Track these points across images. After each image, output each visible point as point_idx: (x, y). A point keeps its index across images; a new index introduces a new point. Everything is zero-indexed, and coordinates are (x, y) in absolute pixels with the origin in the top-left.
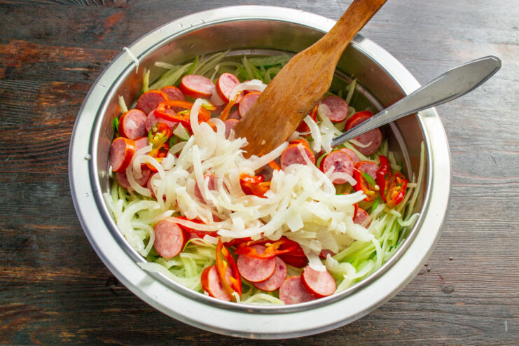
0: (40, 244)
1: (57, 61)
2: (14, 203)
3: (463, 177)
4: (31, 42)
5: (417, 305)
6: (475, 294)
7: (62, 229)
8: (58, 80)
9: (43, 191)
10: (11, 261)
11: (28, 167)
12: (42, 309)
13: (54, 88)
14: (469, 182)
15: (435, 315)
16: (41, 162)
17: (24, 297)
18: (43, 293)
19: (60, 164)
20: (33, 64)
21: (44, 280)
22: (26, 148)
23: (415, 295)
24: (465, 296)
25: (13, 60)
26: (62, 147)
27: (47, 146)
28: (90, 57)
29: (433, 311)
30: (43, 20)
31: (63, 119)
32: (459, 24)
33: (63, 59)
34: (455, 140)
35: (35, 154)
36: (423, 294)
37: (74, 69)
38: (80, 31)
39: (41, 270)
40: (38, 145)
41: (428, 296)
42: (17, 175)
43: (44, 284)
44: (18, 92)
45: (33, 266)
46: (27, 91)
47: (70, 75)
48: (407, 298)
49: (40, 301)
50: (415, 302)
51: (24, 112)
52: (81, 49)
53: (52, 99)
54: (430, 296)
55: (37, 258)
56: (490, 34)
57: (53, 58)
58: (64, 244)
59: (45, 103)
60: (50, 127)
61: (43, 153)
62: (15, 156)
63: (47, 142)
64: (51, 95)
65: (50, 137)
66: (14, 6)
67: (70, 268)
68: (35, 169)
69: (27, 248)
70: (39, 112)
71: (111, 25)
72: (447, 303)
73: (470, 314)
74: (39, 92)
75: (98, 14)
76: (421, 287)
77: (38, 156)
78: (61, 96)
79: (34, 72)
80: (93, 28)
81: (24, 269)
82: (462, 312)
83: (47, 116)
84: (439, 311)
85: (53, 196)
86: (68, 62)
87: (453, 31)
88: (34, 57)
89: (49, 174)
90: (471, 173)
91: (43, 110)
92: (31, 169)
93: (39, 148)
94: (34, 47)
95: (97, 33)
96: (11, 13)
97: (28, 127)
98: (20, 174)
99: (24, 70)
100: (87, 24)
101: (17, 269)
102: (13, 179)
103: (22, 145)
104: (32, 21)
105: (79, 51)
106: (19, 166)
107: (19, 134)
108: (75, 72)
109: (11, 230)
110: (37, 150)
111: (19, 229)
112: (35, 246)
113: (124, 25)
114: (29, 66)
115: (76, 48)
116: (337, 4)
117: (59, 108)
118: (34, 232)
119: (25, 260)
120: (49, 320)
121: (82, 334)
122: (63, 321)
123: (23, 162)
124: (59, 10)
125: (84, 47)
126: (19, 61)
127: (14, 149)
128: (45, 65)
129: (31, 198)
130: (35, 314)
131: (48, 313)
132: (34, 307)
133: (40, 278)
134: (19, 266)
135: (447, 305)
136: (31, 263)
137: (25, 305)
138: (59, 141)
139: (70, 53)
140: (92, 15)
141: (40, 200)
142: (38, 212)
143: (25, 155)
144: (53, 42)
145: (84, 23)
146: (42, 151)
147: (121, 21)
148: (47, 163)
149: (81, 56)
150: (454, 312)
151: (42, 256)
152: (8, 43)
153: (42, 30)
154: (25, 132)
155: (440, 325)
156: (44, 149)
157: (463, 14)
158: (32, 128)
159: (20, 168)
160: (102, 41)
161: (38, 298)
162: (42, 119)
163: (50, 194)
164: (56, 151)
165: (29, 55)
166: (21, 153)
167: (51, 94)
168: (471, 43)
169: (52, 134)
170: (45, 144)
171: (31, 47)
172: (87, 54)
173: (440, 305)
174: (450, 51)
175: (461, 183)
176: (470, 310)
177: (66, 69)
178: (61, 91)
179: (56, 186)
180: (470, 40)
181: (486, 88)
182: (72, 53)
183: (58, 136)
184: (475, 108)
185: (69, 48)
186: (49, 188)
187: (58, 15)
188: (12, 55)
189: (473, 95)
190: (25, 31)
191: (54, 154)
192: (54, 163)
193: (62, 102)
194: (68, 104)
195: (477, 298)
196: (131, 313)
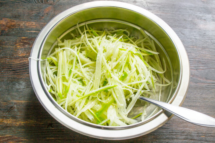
0: (18, 109)
1: (24, 27)
2: (6, 91)
3: (203, 80)
4: (12, 19)
5: (184, 137)
6: (210, 132)
8: (24, 36)
9: (19, 85)
10: (5, 116)
11: (12, 75)
12: (19, 138)
13: (22, 40)
16: (18, 72)
17: (12, 132)
18: (20, 131)
19: (26, 74)
20: (13, 29)
21: (20, 125)
22: (11, 66)
23: (183, 133)
24: (205, 133)
25: (4, 27)
26: (27, 66)
27: (20, 65)
28: (38, 26)
29: (191, 139)
30: (17, 10)
31: (27, 54)
32: (200, 13)
33: (26, 27)
34: (199, 64)
35: (15, 69)
36: (187, 132)
37: (31, 32)
38: (33, 14)
39: (19, 121)
40: (16, 65)
41: (189, 133)
44: (7, 41)
45: (15, 119)
46: (11, 41)
47: (29, 34)
48: (180, 134)
50: (183, 135)
51: (10, 51)
52: (34, 22)
53: (22, 44)
54: (190, 133)
55: (17, 115)
56: (213, 17)
57: (22, 26)
59: (19, 46)
61: (18, 69)
62: (6, 70)
64: (21, 43)
65: (21, 62)
66: (4, 3)
67: (31, 119)
68: (15, 76)
69: (12, 111)
70: (16, 50)
71: (47, 12)
72: (197, 136)
73: (207, 141)
74: (16, 41)
75: (41, 7)
76: (186, 129)
77: (16, 70)
78: (25, 43)
79: (14, 32)
80: (39, 13)
81: (11, 120)
82: (204, 140)
83: (20, 52)
85: (23, 88)
86: (28, 28)
87: (197, 16)
88: (13, 26)
89: (21, 78)
90: (206, 79)
91: (18, 50)
92: (13, 76)
93: (16, 66)
94: (13, 22)
95: (41, 15)
96: (3, 6)
97: (11, 57)
98: (8, 78)
99: (9, 32)
100: (36, 12)
101: (8, 120)
102: (5, 80)
103: (8, 65)
104: (12, 10)
105: (32, 23)
106: (8, 74)
107: (7, 60)
108: (31, 33)
109: (5, 103)
110: (16, 67)
111: (8, 102)
112: (16, 110)
113: (53, 12)
114: (11, 30)
115: (32, 22)
116: (146, 3)
117: (25, 49)
118: (15, 104)
119: (11, 116)
120: (23, 142)
123: (10, 73)
124: (24, 5)
125: (35, 22)
126: (7, 28)
127: (6, 67)
128: (18, 29)
129: (14, 88)
130: (17, 140)
131: (22, 139)
132: (16, 137)
133: (18, 124)
135: (197, 137)
136: (14, 117)
137: (12, 136)
138: (25, 63)
139: (29, 24)
140: (38, 8)
141: (17, 89)
142: (17, 95)
143: (11, 70)
144: (22, 19)
145: (35, 11)
146: (18, 68)
147: (51, 10)
148: (20, 73)
149: (34, 26)
150: (200, 140)
151: (19, 114)
152: (2, 19)
153: (17, 14)
154: (10, 59)
156: (19, 67)
157: (201, 8)
158: (13, 57)
159: (8, 75)
160: (43, 19)
161: (18, 133)
162: (18, 53)
163: (22, 87)
164: (24, 68)
165: (11, 25)
166: (9, 68)
168: (205, 21)
169: (22, 60)
172: (37, 25)
173: (194, 137)
174: (196, 25)
175: (202, 83)
176: (207, 139)
177: (28, 31)
178: (26, 41)
179: (24, 83)
180: (205, 20)
181: (212, 41)
182: (30, 24)
183: (25, 61)
184: (208, 50)
185: (29, 22)
186: (21, 84)
187: (24, 7)
188: (4, 25)
189: (206, 44)
190: (9, 14)
191: (23, 69)
192: (23, 73)
193: (26, 46)
194: (29, 47)
195: (210, 134)
196: (59, 140)
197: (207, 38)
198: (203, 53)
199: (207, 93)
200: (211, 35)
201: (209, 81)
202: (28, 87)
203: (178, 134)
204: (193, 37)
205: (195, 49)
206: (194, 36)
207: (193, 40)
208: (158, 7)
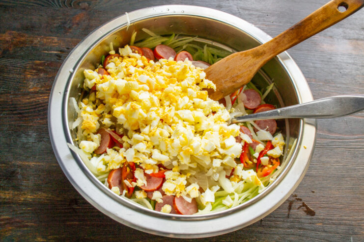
0: (23, 175)
1: (39, 46)
2: (6, 146)
3: (324, 134)
4: (21, 32)
5: (289, 224)
6: (330, 217)
7: (39, 165)
8: (39, 60)
9: (26, 137)
10: (2, 187)
11: (15, 121)
12: (23, 221)
13: (36, 65)
14: (328, 137)
15: (301, 232)
16: (25, 117)
17: (11, 212)
18: (25, 210)
19: (39, 119)
20: (22, 48)
21: (25, 201)
22: (15, 107)
23: (288, 217)
24: (323, 219)
25: (8, 45)
26: (41, 107)
28: (62, 44)
29: (300, 229)
30: (30, 17)
31: (41, 87)
33: (43, 45)
35: (21, 112)
36: (293, 216)
37: (50, 52)
38: (55, 25)
39: (24, 194)
40: (23, 105)
41: (296, 218)
42: (8, 125)
43: (26, 204)
44: (11, 68)
45: (18, 191)
46: (17, 67)
47: (47, 56)
48: (282, 219)
49: (22, 215)
50: (287, 222)
51: (15, 82)
52: (56, 38)
53: (34, 73)
54: (298, 218)
55: (21, 185)
56: (345, 33)
57: (36, 44)
58: (40, 175)
59: (29, 76)
60: (32, 93)
61: (27, 111)
62: (7, 112)
63: (29, 103)
65: (32, 100)
66: (9, 7)
67: (44, 192)
68: (21, 122)
69: (14, 178)
70: (25, 82)
71: (77, 21)
72: (310, 223)
73: (326, 232)
74: (25, 68)
75: (68, 13)
77: (23, 113)
78: (40, 71)
79: (22, 53)
80: (65, 23)
81: (12, 192)
82: (321, 230)
83: (30, 85)
84: (304, 229)
85: (33, 141)
86: (46, 47)
88: (22, 43)
89: (31, 126)
90: (329, 131)
91: (28, 81)
92: (18, 122)
93: (24, 107)
94: (23, 36)
95: (68, 27)
96: (7, 12)
97: (17, 93)
98: (11, 125)
99: (15, 52)
100: (60, 21)
101: (7, 192)
102: (5, 129)
103: (12, 105)
104: (22, 18)
105: (53, 39)
106: (10, 119)
107: (10, 97)
108: (51, 54)
109: (3, 165)
110: (23, 108)
111: (8, 164)
112: (19, 177)
113: (86, 22)
114: (19, 49)
115: (52, 37)
116: (237, 9)
117: (39, 79)
118: (19, 166)
119: (12, 186)
120: (29, 229)
121: (51, 239)
122: (38, 230)
123: (13, 117)
124: (41, 10)
125: (57, 37)
126: (12, 46)
127: (6, 108)
128: (30, 49)
129: (18, 142)
130: (19, 225)
131: (27, 224)
132: (17, 220)
133: (22, 199)
134: (8, 190)
135: (310, 225)
136: (16, 188)
137: (12, 218)
138: (38, 103)
139: (47, 41)
140: (64, 14)
141: (24, 144)
142: (23, 153)
143: (14, 112)
144: (36, 32)
146: (27, 109)
147: (84, 18)
148: (29, 118)
149: (55, 43)
150: (315, 230)
151: (24, 184)
152: (4, 32)
153: (29, 24)
154: (14, 96)
155: (305, 239)
156: (27, 108)
158: (19, 93)
159: (11, 121)
160: (71, 33)
161: (21, 214)
162: (27, 87)
163: (31, 140)
164: (36, 109)
165: (19, 41)
166: (11, 111)
167: (34, 69)
168: (331, 39)
169: (34, 98)
170: (29, 105)
171: (21, 36)
172: (59, 42)
173: (305, 224)
174: (317, 45)
175: (322, 138)
176: (326, 229)
177: (44, 52)
178: (41, 68)
179: (35, 134)
180: (331, 37)
181: (341, 71)
182: (49, 41)
183: (38, 99)
184: (334, 85)
185: (48, 37)
186: (31, 136)
187: (41, 14)
188: (7, 41)
189: (331, 75)
190: (17, 24)
191: (34, 112)
192: (34, 118)
193: (42, 75)
194: (45, 76)
195: (331, 220)
196: (86, 225)
197: (333, 67)
198: (326, 90)
199: (330, 154)
200: (340, 62)
201: (334, 135)
202: (41, 141)
203: (279, 219)
204: (311, 64)
205: (313, 83)
206: (313, 63)
207: (311, 68)
208: (256, 15)
